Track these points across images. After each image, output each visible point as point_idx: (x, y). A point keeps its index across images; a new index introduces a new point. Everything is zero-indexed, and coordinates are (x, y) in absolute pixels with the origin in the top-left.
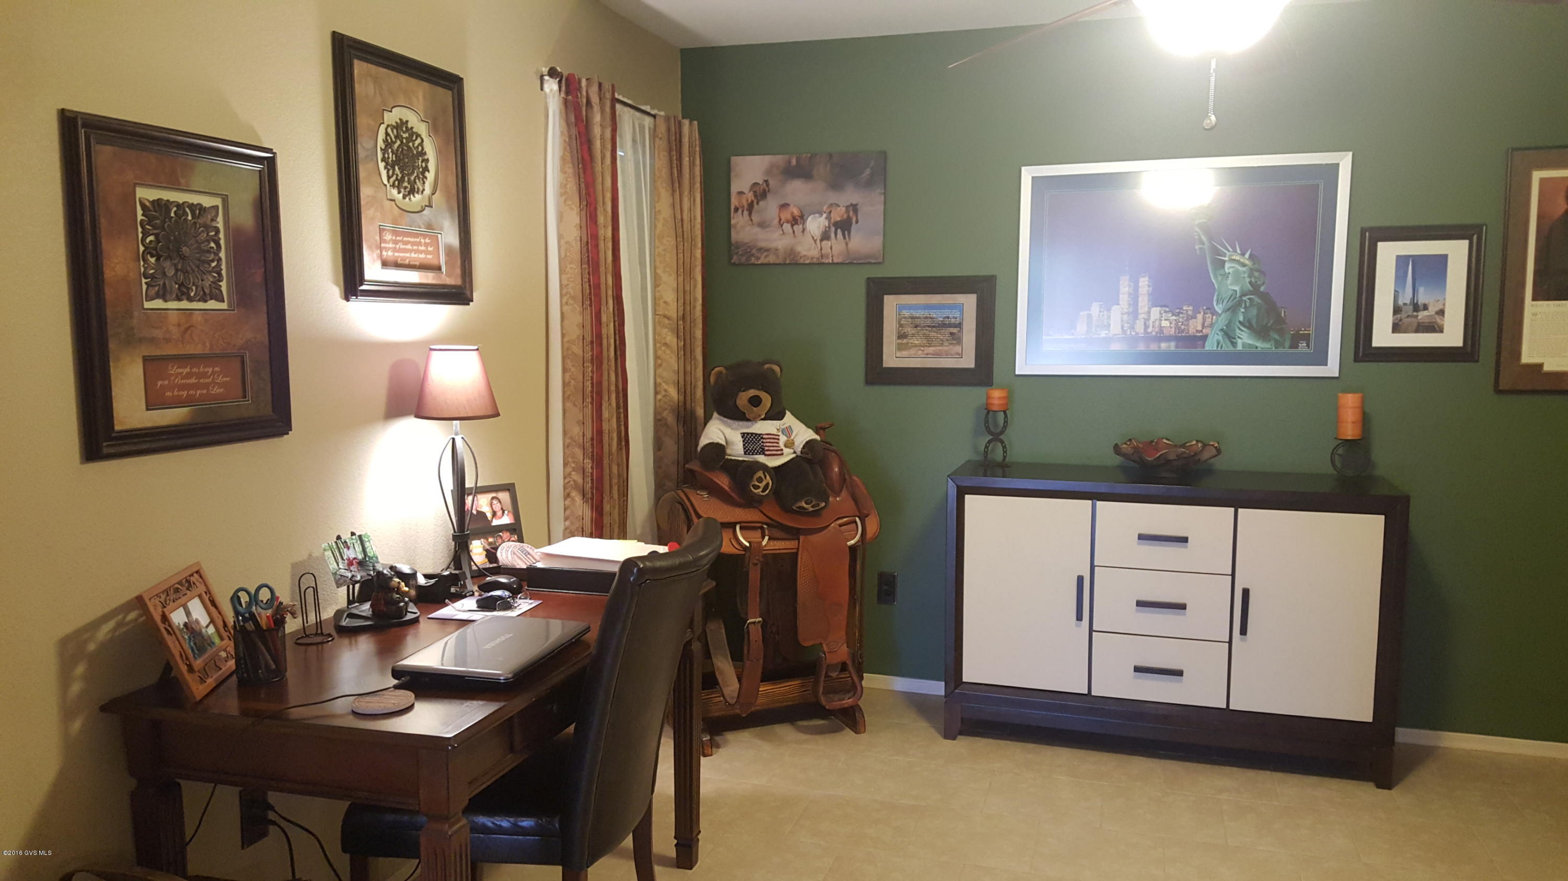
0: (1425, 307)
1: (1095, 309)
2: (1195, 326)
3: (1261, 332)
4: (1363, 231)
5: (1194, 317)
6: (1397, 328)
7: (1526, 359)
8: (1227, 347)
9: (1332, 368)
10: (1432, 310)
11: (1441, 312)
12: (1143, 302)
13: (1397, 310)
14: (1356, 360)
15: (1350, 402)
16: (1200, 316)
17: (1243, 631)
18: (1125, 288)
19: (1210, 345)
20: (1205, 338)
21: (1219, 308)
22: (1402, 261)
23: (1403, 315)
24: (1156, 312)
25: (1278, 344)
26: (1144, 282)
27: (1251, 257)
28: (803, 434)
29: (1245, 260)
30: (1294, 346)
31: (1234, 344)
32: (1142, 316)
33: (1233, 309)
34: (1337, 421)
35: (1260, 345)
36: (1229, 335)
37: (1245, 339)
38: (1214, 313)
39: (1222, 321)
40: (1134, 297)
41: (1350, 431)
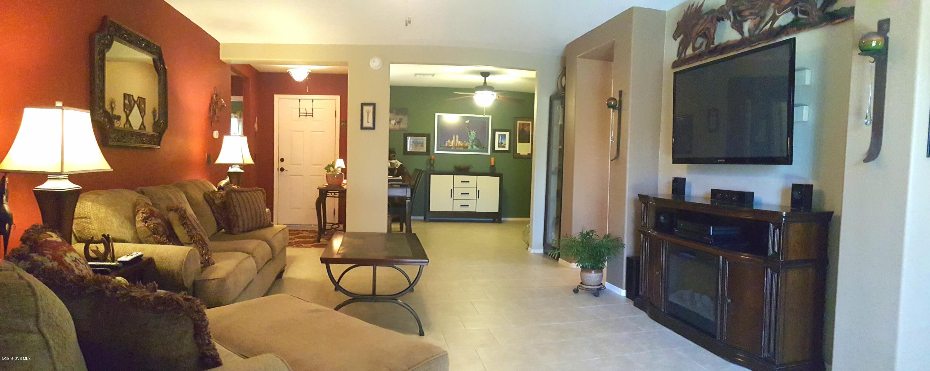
0: (503, 143)
1: (449, 141)
2: (466, 144)
3: (477, 146)
4: (493, 130)
5: (466, 143)
6: (499, 147)
7: (518, 152)
8: (472, 149)
9: (489, 153)
10: (504, 144)
11: (505, 144)
12: (457, 140)
13: (499, 144)
14: (493, 152)
15: (493, 159)
16: (467, 143)
17: (478, 198)
18: (454, 137)
19: (469, 148)
20: (468, 147)
21: (470, 141)
22: (499, 135)
23: (499, 145)
24: (459, 142)
25: (480, 149)
26: (457, 136)
27: (476, 133)
28: (399, 163)
29: (475, 133)
30: (483, 149)
31: (473, 148)
32: (457, 143)
33: (472, 142)
34: (490, 163)
35: (478, 149)
36: (472, 147)
37: (475, 147)
38: (470, 142)
39: (471, 144)
40: (456, 138)
41: (493, 164)
